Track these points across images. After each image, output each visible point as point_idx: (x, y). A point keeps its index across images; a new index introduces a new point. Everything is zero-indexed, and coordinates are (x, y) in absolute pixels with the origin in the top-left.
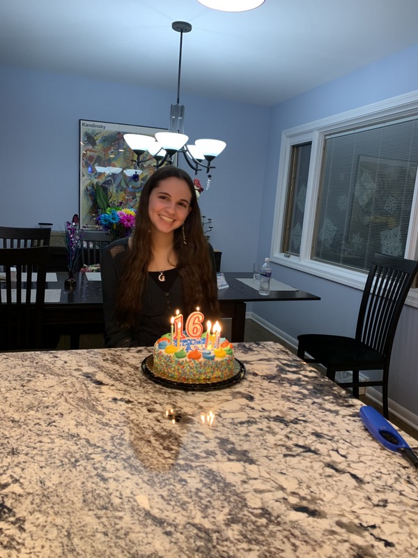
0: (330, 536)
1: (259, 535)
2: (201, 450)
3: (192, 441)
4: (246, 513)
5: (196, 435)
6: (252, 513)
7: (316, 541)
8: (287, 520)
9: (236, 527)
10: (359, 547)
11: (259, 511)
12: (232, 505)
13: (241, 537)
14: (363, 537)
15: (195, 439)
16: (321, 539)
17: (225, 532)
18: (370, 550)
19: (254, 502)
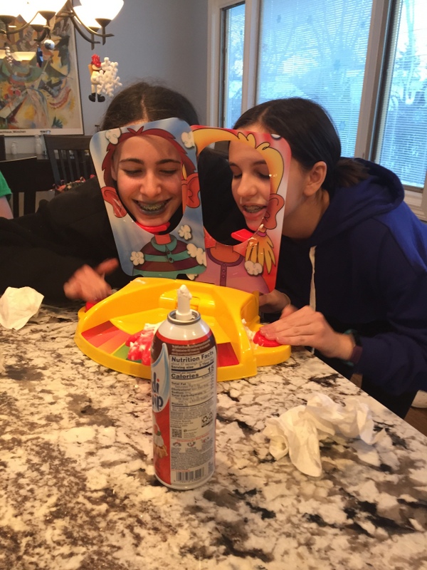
0: (191, 516)
1: (90, 530)
2: (41, 416)
3: (33, 405)
4: (81, 499)
5: (40, 395)
6: (89, 499)
7: (170, 526)
8: (136, 500)
9: (60, 523)
10: (227, 525)
11: (101, 494)
12: (63, 490)
13: (63, 537)
14: (236, 509)
15: (37, 401)
16: (177, 522)
17: (42, 532)
18: (241, 527)
19: (97, 481)
